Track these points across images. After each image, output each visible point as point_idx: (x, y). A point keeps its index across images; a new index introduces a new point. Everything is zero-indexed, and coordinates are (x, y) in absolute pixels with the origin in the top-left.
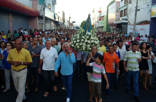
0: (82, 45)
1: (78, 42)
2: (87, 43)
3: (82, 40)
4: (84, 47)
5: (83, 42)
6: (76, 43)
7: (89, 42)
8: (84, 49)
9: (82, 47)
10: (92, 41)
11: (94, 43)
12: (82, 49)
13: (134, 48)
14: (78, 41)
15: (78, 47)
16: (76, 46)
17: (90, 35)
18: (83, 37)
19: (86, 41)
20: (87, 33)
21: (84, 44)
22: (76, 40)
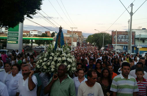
0: (50, 65)
1: (45, 61)
2: (56, 62)
3: (51, 58)
4: (53, 67)
5: (52, 60)
6: (42, 62)
7: (60, 59)
8: (52, 70)
9: (50, 67)
10: (63, 58)
11: (66, 60)
12: (50, 70)
13: (125, 71)
14: (45, 59)
15: (45, 67)
16: (43, 66)
17: (62, 52)
18: (53, 54)
19: (55, 58)
20: (57, 49)
21: (53, 63)
22: (43, 59)
